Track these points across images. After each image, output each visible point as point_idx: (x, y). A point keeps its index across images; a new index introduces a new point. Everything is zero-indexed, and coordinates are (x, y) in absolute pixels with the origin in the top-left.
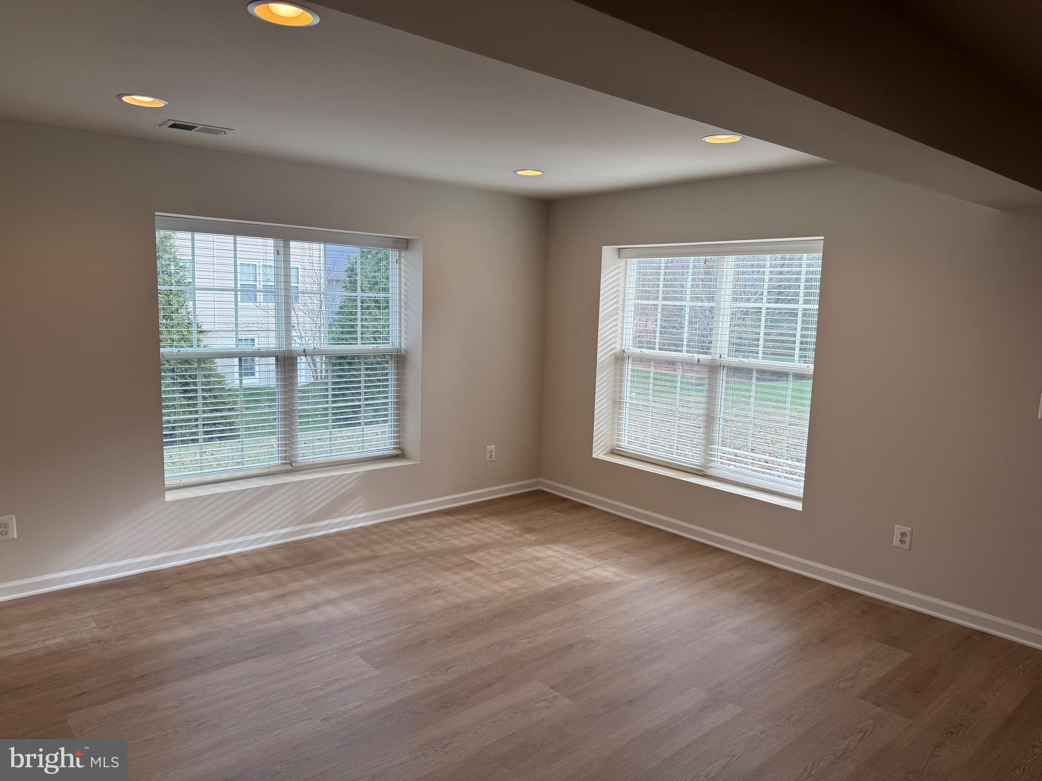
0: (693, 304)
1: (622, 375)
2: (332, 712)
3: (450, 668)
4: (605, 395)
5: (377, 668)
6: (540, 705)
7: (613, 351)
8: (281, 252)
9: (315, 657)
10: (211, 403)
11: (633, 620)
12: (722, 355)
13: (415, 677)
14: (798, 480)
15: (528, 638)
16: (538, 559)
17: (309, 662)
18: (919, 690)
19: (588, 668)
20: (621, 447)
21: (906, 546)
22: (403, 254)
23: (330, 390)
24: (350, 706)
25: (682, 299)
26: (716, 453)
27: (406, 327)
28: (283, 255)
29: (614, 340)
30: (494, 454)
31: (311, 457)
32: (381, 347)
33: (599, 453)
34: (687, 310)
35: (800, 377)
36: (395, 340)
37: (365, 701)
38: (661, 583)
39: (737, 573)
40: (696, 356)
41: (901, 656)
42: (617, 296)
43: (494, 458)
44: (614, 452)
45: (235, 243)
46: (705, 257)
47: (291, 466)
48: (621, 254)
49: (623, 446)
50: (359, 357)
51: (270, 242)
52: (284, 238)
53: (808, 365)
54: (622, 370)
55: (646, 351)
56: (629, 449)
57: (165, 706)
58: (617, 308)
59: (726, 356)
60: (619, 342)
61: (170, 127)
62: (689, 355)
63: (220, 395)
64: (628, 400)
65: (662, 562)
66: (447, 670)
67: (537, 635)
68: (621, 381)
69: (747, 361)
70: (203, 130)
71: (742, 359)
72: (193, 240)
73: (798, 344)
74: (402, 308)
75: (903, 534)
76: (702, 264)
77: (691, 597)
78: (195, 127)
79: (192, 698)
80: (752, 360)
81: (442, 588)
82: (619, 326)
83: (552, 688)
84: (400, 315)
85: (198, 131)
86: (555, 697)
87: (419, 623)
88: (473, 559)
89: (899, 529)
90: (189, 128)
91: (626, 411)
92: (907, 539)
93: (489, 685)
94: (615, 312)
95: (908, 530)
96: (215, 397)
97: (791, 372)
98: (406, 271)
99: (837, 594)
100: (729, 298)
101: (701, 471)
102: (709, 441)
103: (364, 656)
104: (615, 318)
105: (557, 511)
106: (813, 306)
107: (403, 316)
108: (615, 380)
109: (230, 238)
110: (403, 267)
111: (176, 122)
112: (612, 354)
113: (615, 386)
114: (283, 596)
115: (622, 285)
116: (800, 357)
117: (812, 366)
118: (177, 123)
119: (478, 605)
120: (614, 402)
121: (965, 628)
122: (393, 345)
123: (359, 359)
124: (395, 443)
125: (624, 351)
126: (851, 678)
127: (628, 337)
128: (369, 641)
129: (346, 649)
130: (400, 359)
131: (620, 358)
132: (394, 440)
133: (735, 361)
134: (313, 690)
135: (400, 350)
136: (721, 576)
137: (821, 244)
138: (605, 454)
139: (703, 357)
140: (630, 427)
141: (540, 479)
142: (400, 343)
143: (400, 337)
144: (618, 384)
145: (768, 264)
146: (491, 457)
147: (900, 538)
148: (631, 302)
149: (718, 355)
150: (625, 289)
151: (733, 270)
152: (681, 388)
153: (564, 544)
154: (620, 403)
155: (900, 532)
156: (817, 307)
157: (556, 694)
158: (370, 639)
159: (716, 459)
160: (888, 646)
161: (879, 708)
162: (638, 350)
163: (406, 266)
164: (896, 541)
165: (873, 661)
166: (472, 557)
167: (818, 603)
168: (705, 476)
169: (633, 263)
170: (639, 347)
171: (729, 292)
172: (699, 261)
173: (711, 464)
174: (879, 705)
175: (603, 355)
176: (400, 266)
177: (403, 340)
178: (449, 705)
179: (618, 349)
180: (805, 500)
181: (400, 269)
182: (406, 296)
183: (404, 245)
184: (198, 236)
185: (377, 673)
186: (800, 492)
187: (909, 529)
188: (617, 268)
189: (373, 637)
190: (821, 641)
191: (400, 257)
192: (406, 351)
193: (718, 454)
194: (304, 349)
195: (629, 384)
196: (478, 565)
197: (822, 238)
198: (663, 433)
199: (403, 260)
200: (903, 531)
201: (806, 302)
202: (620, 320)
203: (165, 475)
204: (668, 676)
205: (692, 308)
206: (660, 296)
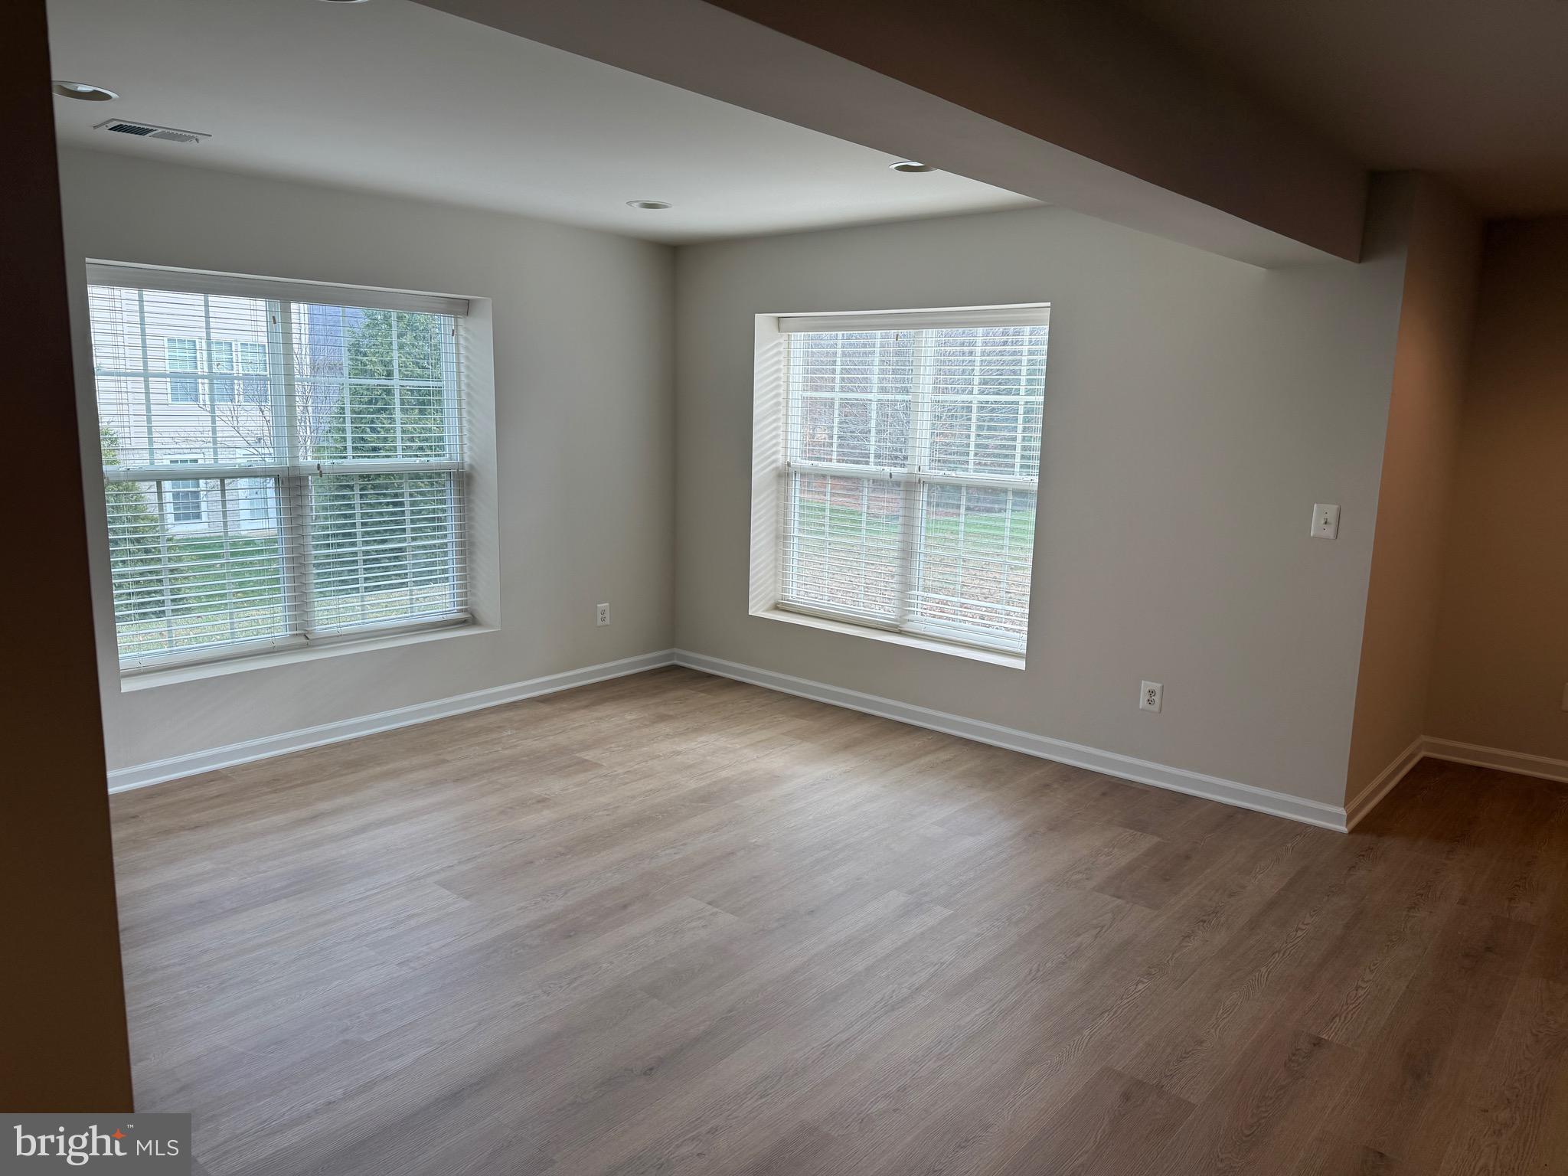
0: (881, 397)
1: (787, 499)
2: (411, 954)
3: (569, 890)
4: (763, 527)
5: (467, 898)
6: (694, 924)
7: (774, 466)
8: (279, 319)
9: (375, 891)
10: (141, 560)
11: (811, 818)
12: (921, 467)
13: (522, 905)
14: (1019, 631)
15: (672, 848)
16: (678, 753)
17: (366, 897)
18: (1168, 877)
19: (754, 877)
20: (788, 600)
21: (1155, 708)
22: (461, 321)
23: (358, 525)
24: (435, 945)
25: (865, 390)
26: (916, 601)
27: (470, 431)
28: (281, 324)
29: (774, 449)
30: (607, 615)
31: (335, 625)
32: (433, 460)
33: (758, 608)
34: (874, 406)
35: (1020, 493)
36: (453, 452)
37: (454, 938)
38: (845, 772)
39: (944, 755)
40: (887, 469)
41: (1148, 842)
42: (778, 387)
43: (608, 621)
44: (777, 607)
45: (207, 306)
46: (896, 331)
47: (305, 639)
48: (781, 325)
49: (790, 598)
50: (401, 476)
51: (261, 303)
52: (282, 296)
53: (1030, 478)
54: (786, 491)
55: (821, 464)
56: (799, 602)
57: (166, 963)
58: (778, 404)
59: (927, 468)
60: (782, 452)
61: (110, 129)
62: (879, 467)
63: (155, 548)
64: (796, 534)
65: (848, 746)
66: (566, 893)
67: (685, 844)
68: (786, 507)
69: (954, 475)
70: (162, 136)
71: (947, 473)
72: (141, 301)
73: (1018, 450)
74: (463, 402)
75: (1152, 693)
76: (892, 341)
77: (885, 786)
78: (152, 130)
79: (205, 952)
80: (961, 474)
81: (546, 796)
82: (782, 429)
83: (710, 903)
84: (460, 414)
85: (153, 136)
86: (714, 914)
87: (519, 840)
88: (587, 758)
89: (1146, 686)
90: (142, 132)
91: (794, 548)
92: (1157, 698)
93: (625, 907)
94: (775, 409)
95: (1156, 686)
96: (147, 551)
97: (1010, 488)
98: (466, 348)
99: (1070, 775)
100: (929, 388)
101: (897, 626)
102: (906, 585)
103: (445, 884)
104: (774, 417)
105: (702, 691)
106: (1037, 397)
107: (465, 414)
108: (777, 506)
109: (198, 299)
110: (462, 341)
111: (122, 123)
112: (773, 470)
113: (777, 514)
114: (313, 818)
115: (784, 371)
116: (1022, 467)
117: (1036, 479)
118: (124, 124)
119: (600, 813)
120: (777, 537)
121: (1227, 806)
122: (451, 458)
123: (401, 478)
124: (462, 603)
125: (789, 465)
126: (1086, 869)
127: (794, 444)
128: (450, 867)
129: (418, 879)
130: (464, 480)
131: (784, 475)
132: (458, 599)
133: (939, 474)
134: (379, 930)
135: (463, 466)
136: (923, 761)
137: (1047, 313)
138: (767, 610)
139: (897, 470)
140: (800, 571)
141: (675, 650)
142: (462, 454)
143: (462, 447)
144: (782, 512)
145: (979, 340)
146: (603, 619)
147: (1148, 697)
148: (797, 395)
149: (916, 468)
150: (788, 377)
151: (933, 348)
152: (868, 523)
153: (714, 733)
154: (785, 538)
155: (1149, 688)
156: (1041, 399)
157: (715, 910)
158: (451, 865)
159: (915, 609)
160: (1132, 831)
161: (1119, 900)
162: (809, 463)
163: (466, 339)
164: (1143, 703)
165: (1114, 848)
166: (588, 755)
167: (1047, 786)
168: (901, 633)
169: (799, 339)
170: (810, 458)
171: (929, 380)
172: (887, 337)
173: (910, 617)
174: (1119, 897)
175: (761, 471)
176: (457, 339)
177: (466, 450)
178: (572, 934)
179: (781, 461)
180: (1029, 657)
181: (457, 344)
182: (468, 385)
183: (463, 308)
184: (149, 295)
185: (466, 903)
186: (1021, 646)
187: (1159, 685)
188: (776, 345)
189: (456, 862)
190: (1051, 830)
191: (457, 326)
192: (471, 466)
193: (918, 602)
194: (319, 465)
195: (797, 510)
196: (597, 765)
197: (1049, 304)
198: (843, 586)
199: (462, 332)
200: (1152, 688)
201: (1029, 393)
202: (783, 420)
203: (119, 655)
204: (858, 879)
205: (881, 404)
206: (837, 386)
